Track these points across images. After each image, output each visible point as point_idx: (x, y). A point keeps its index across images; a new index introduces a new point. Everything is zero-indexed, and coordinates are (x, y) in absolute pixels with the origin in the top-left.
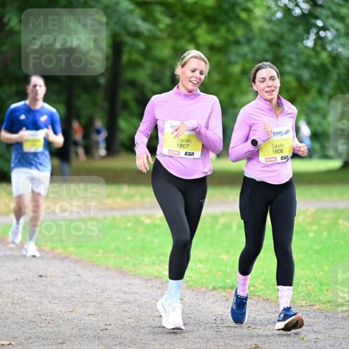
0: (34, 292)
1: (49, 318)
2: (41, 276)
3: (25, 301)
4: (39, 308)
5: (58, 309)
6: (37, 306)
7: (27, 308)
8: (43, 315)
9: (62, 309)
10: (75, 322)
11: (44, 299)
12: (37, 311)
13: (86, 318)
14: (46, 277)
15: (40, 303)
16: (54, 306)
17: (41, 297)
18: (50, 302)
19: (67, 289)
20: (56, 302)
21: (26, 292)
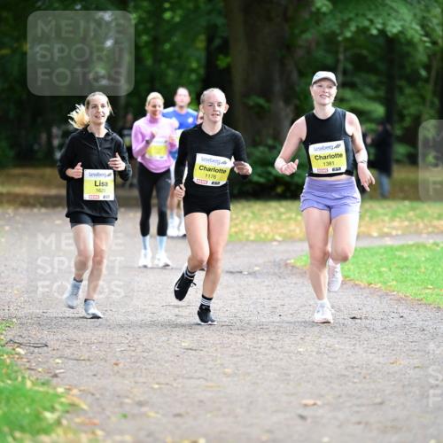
0: (346, 338)
1: (364, 372)
2: (354, 318)
3: (334, 350)
4: (352, 359)
5: (376, 360)
6: (349, 355)
7: (336, 358)
8: (357, 367)
9: (381, 360)
10: (397, 376)
11: (357, 347)
12: (350, 362)
13: (411, 372)
14: (361, 319)
15: (353, 352)
16: (371, 356)
17: (354, 345)
18: (366, 352)
19: (387, 335)
20: (373, 351)
21: (335, 338)
